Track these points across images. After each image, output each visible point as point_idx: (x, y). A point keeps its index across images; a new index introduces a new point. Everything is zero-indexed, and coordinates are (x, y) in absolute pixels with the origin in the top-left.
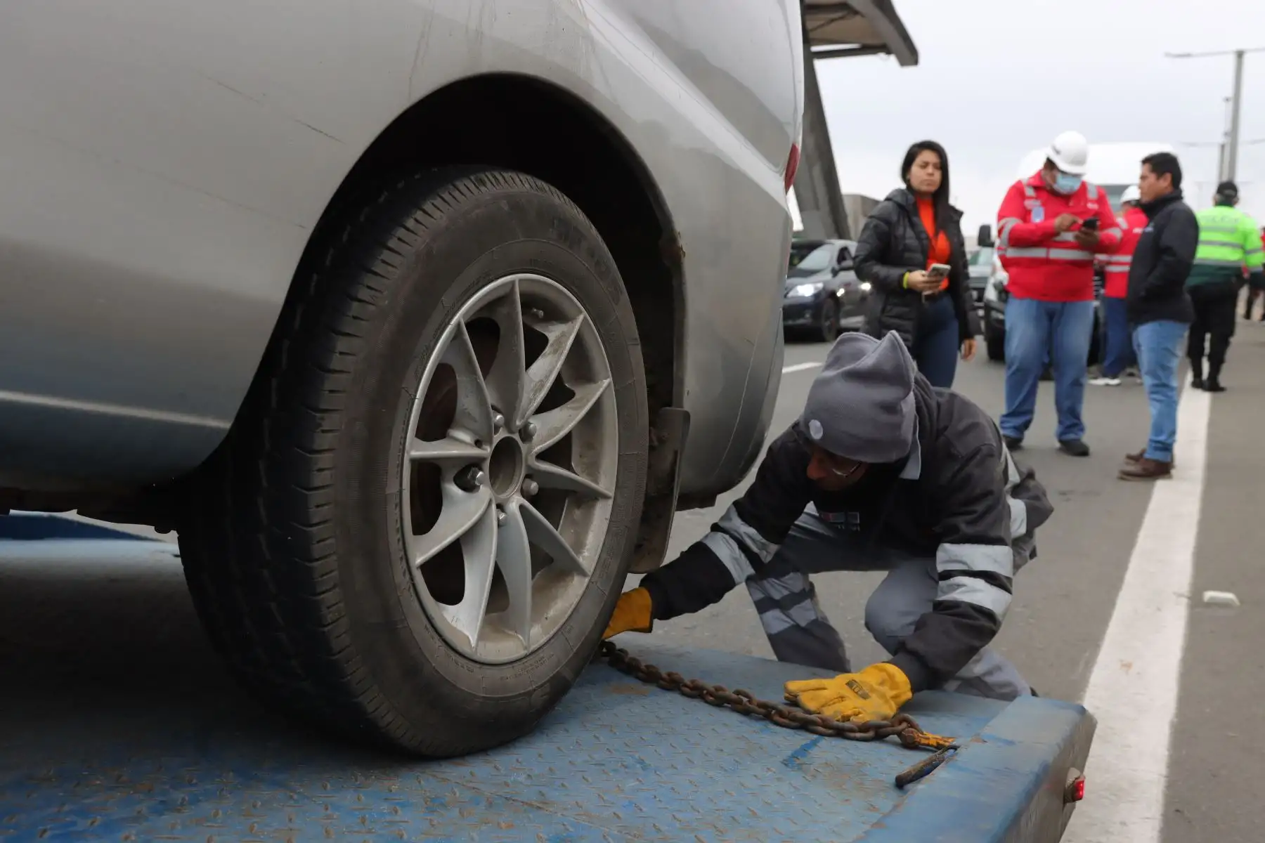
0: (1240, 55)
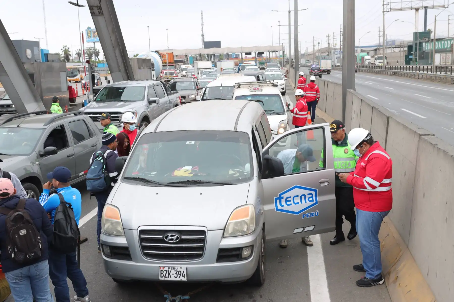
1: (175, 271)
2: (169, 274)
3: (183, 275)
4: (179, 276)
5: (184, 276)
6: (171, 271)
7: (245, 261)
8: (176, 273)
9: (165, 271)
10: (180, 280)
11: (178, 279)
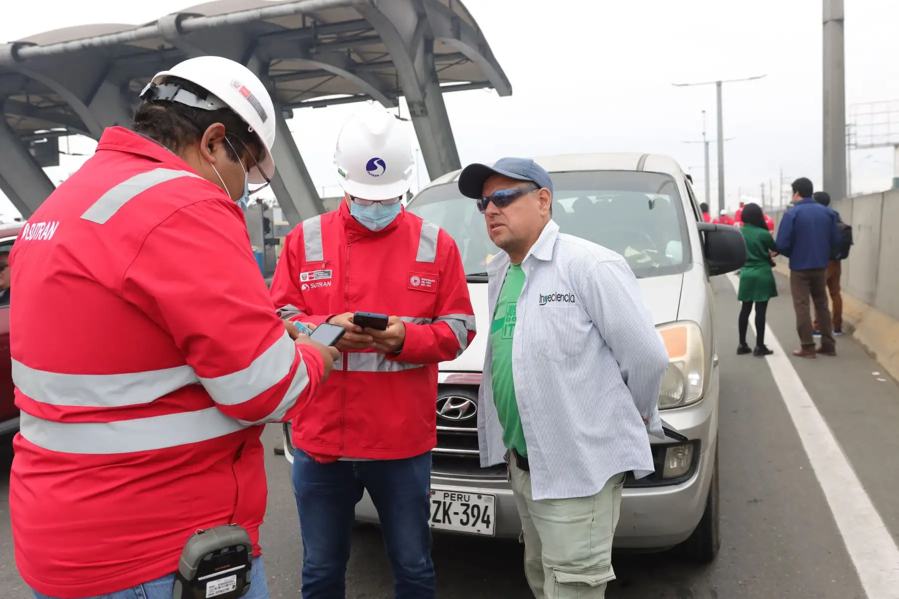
0: (719, 84)
1: (462, 505)
2: (446, 513)
3: (486, 519)
4: (472, 520)
5: (487, 522)
6: (451, 503)
7: (674, 489)
8: (465, 512)
9: (434, 502)
10: (477, 532)
11: (469, 529)
